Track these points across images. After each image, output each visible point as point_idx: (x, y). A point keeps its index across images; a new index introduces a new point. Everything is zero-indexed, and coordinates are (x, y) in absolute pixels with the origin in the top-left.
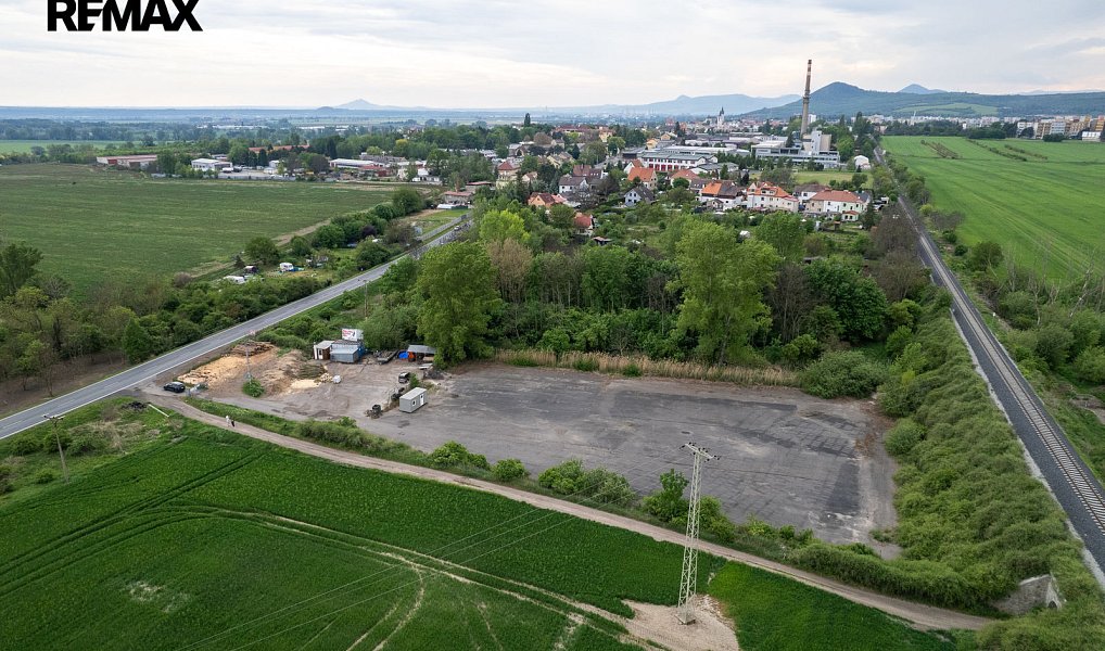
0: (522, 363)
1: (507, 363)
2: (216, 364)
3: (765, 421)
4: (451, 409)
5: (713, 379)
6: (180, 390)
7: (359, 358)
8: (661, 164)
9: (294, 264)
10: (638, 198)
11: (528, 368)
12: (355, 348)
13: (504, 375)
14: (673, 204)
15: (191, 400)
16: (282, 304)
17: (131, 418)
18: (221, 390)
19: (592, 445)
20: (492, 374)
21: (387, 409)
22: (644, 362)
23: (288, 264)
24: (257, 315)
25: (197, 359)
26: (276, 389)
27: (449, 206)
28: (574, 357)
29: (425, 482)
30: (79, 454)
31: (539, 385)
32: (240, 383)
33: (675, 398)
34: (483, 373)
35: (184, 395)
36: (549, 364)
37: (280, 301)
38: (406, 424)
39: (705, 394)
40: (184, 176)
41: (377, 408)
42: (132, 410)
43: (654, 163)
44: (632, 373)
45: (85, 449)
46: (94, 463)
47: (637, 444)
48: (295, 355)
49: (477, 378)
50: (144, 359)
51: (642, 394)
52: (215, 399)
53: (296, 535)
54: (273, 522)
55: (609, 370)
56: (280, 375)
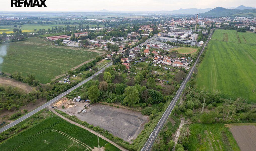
0: (103, 104)
1: (101, 104)
2: (59, 102)
3: (132, 119)
4: (89, 113)
5: (129, 110)
6: (53, 107)
7: (80, 101)
8: (155, 45)
9: (76, 75)
10: (142, 59)
11: (104, 105)
12: (79, 99)
13: (99, 106)
14: (148, 61)
15: (54, 109)
16: (71, 88)
17: (47, 112)
18: (59, 108)
19: (105, 122)
20: (98, 106)
21: (81, 112)
22: (120, 106)
23: (75, 76)
24: (67, 90)
25: (56, 101)
26: (67, 107)
27: (107, 59)
28: (110, 104)
29: (80, 127)
30: (40, 119)
31: (103, 109)
32: (62, 106)
33: (121, 113)
34: (96, 106)
35: (54, 108)
36: (107, 104)
37: (71, 87)
38: (82, 115)
39: (126, 113)
40: (61, 45)
41: (79, 112)
42: (47, 111)
43: (153, 45)
44: (118, 107)
45: (41, 118)
46: (42, 120)
47: (111, 122)
48: (70, 100)
49: (95, 107)
50: (49, 100)
51: (117, 112)
52: (58, 109)
53: (62, 135)
54: (60, 132)
55: (115, 106)
56: (67, 105)
